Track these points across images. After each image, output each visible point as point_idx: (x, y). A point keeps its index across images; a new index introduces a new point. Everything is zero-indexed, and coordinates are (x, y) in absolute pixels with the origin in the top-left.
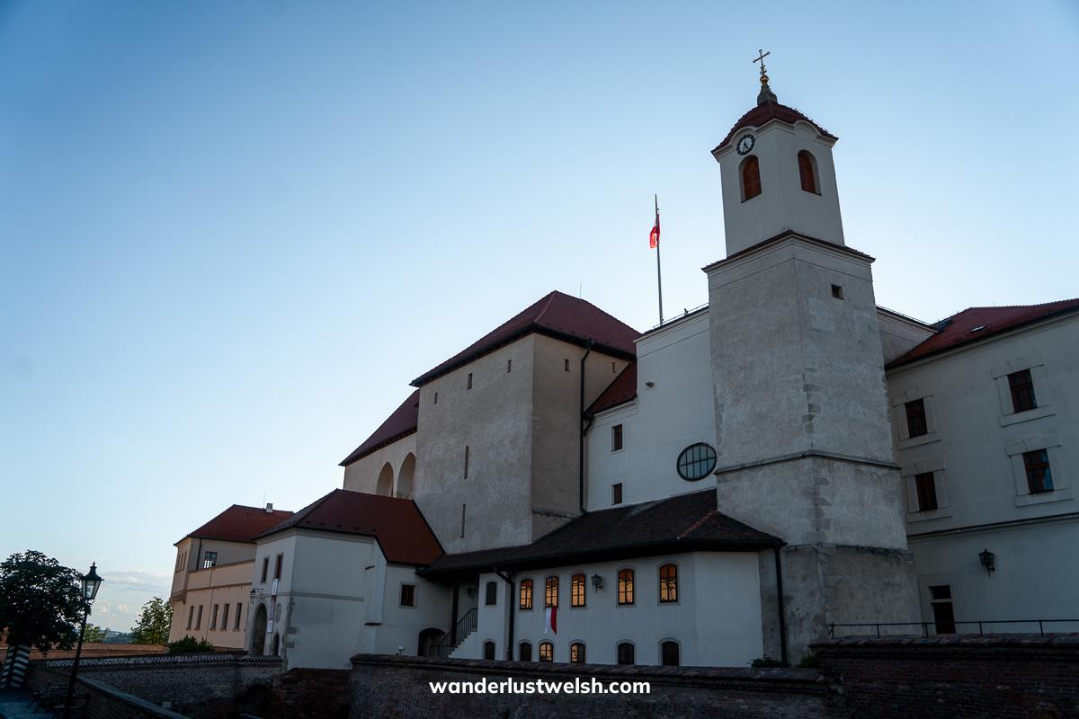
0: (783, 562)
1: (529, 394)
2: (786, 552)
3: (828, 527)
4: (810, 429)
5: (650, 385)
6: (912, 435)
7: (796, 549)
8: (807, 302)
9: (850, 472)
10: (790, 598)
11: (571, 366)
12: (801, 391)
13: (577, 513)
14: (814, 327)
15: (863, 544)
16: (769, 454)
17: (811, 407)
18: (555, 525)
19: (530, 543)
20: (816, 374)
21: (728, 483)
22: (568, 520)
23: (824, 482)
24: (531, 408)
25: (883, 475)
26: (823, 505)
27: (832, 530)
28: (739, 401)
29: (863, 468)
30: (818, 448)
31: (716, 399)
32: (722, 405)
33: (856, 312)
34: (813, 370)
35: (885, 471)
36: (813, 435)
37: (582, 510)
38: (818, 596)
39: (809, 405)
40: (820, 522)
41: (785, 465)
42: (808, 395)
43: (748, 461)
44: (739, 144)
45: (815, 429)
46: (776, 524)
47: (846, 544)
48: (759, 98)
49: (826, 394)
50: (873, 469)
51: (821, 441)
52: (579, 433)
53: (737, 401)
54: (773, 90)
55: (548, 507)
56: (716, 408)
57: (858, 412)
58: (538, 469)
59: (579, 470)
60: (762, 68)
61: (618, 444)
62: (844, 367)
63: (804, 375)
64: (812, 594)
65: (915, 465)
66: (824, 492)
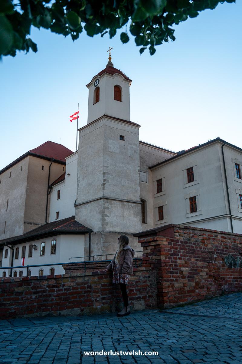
0: (92, 238)
1: (26, 179)
2: (93, 234)
3: (107, 225)
4: (104, 189)
5: (69, 175)
6: (158, 192)
7: (95, 233)
8: (108, 141)
9: (119, 204)
10: (93, 251)
11: (44, 168)
12: (102, 174)
13: (44, 223)
14: (110, 151)
15: (122, 231)
16: (91, 198)
17: (104, 180)
18: (34, 227)
19: (23, 234)
20: (108, 168)
21: (79, 209)
22: (39, 226)
23: (108, 208)
24: (27, 184)
25: (134, 206)
26: (106, 217)
27: (109, 226)
28: (84, 178)
29: (125, 203)
30: (106, 195)
31: (78, 178)
32: (79, 181)
33: (129, 145)
34: (107, 167)
35: (135, 204)
36: (105, 191)
37: (46, 222)
38: (100, 250)
39: (104, 179)
40: (104, 223)
41: (95, 202)
42: (104, 176)
43: (85, 201)
44: (95, 83)
45: (106, 188)
46: (91, 224)
47: (115, 231)
48: (107, 66)
49: (112, 175)
50: (130, 204)
51: (108, 193)
52: (46, 194)
53: (83, 179)
54: (113, 63)
55: (32, 221)
56: (78, 182)
57: (126, 183)
58: (28, 206)
59: (46, 207)
60: (110, 54)
61: (59, 198)
62: (122, 166)
63: (103, 169)
64: (99, 249)
65: (158, 203)
66: (107, 212)
